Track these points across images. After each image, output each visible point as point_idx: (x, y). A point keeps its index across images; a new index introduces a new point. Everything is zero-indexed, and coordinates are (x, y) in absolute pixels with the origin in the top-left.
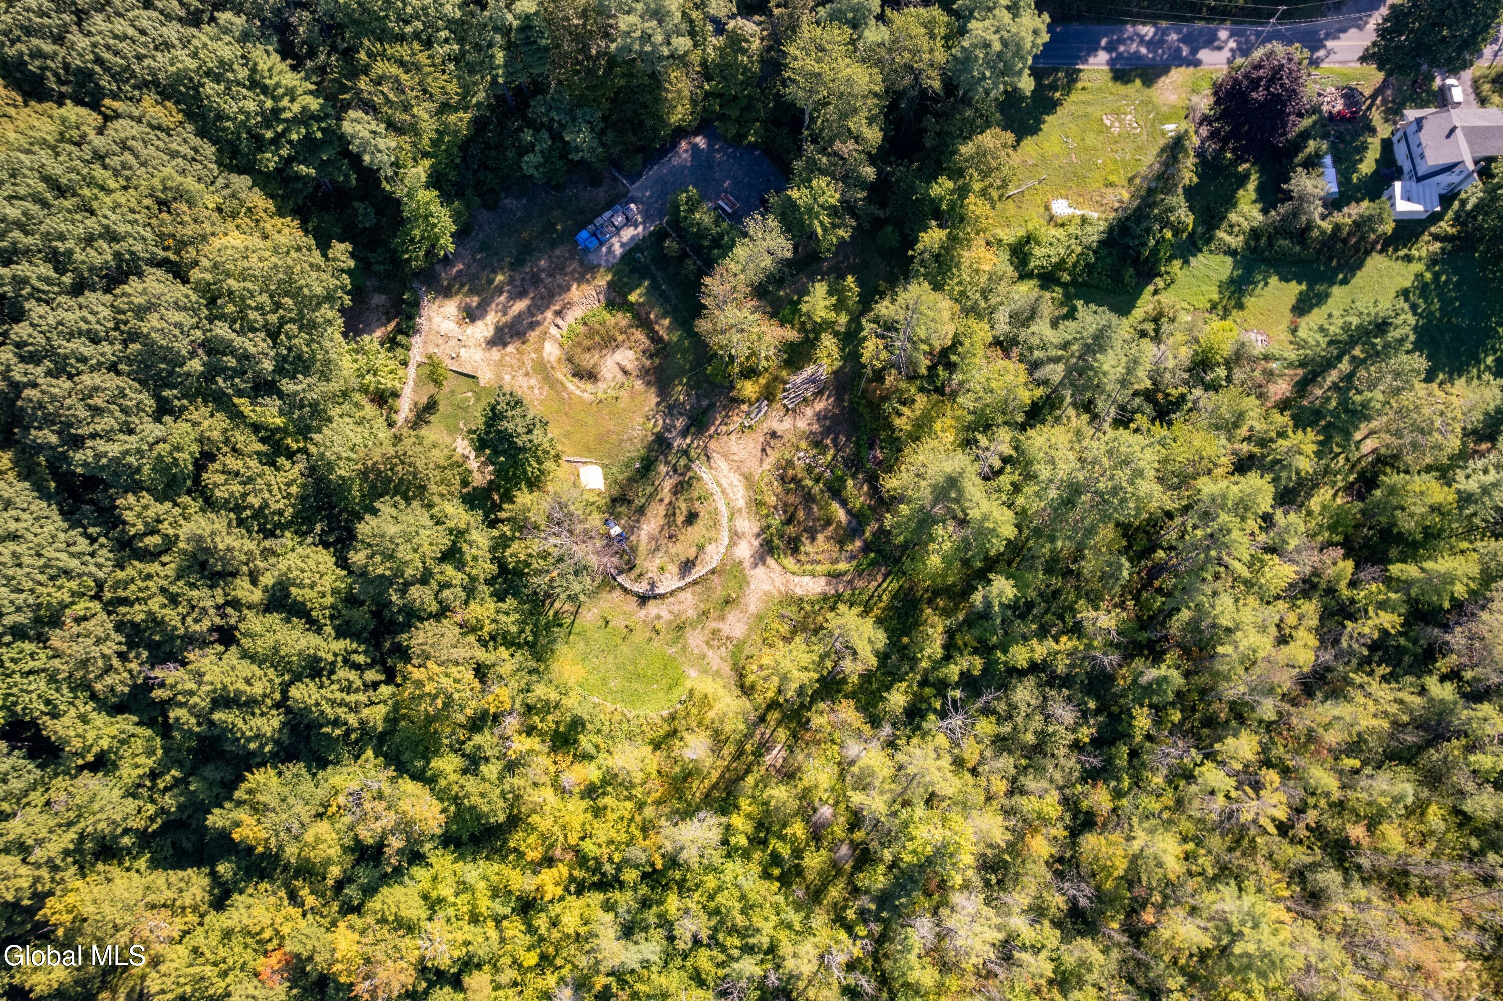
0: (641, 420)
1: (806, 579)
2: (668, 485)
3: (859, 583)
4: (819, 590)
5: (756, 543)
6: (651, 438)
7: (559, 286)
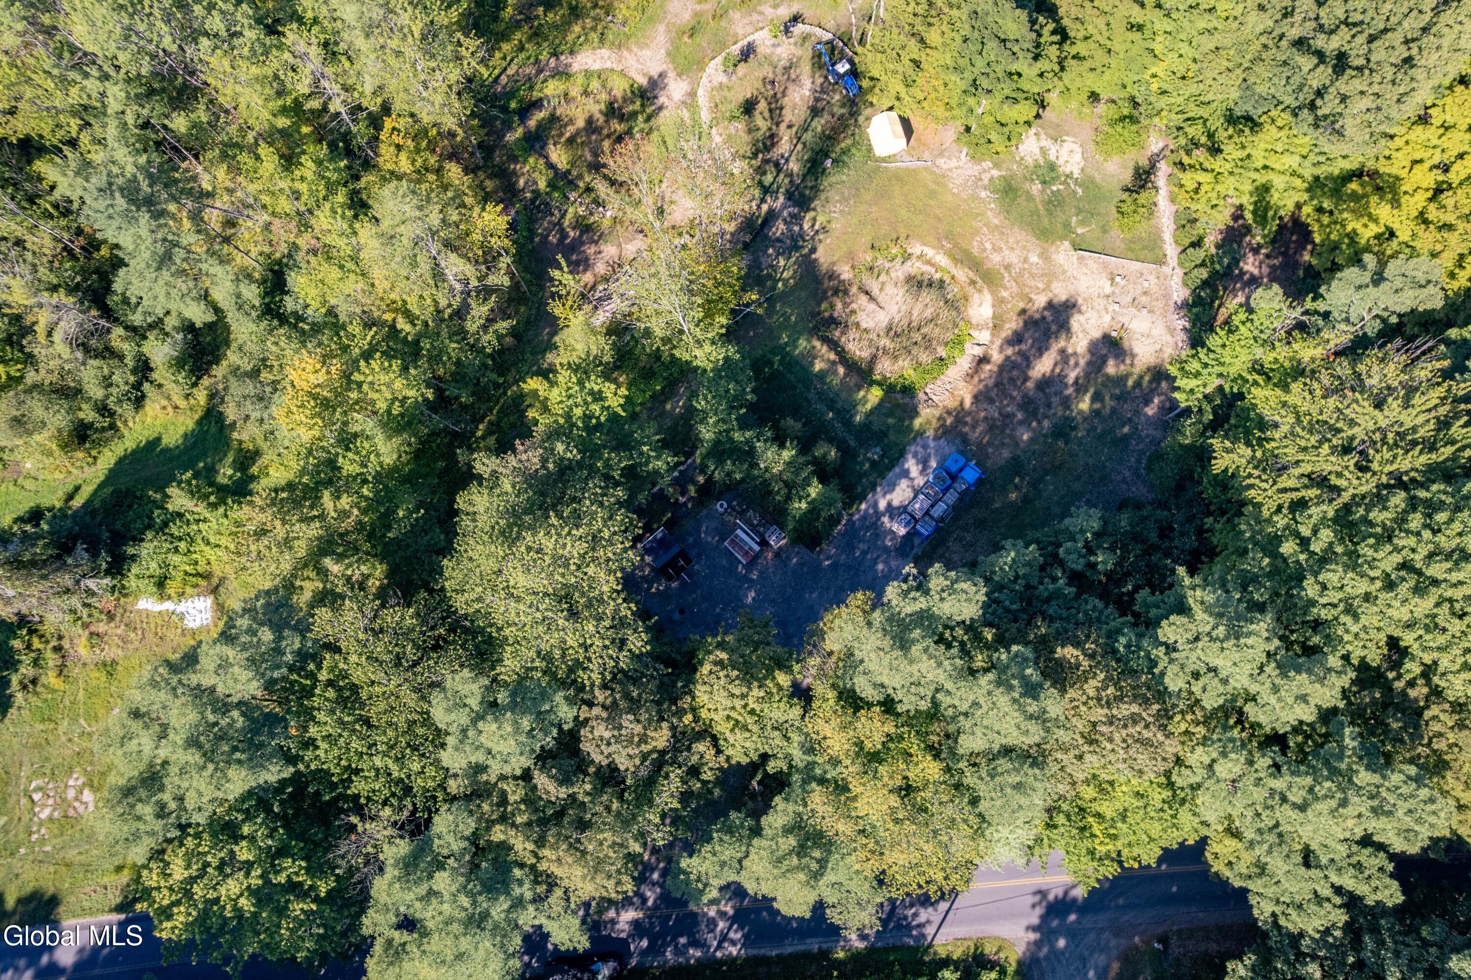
0: (833, 225)
1: (596, 66)
2: (784, 146)
3: (530, 70)
4: (579, 57)
5: (662, 100)
6: (816, 203)
7: (991, 401)
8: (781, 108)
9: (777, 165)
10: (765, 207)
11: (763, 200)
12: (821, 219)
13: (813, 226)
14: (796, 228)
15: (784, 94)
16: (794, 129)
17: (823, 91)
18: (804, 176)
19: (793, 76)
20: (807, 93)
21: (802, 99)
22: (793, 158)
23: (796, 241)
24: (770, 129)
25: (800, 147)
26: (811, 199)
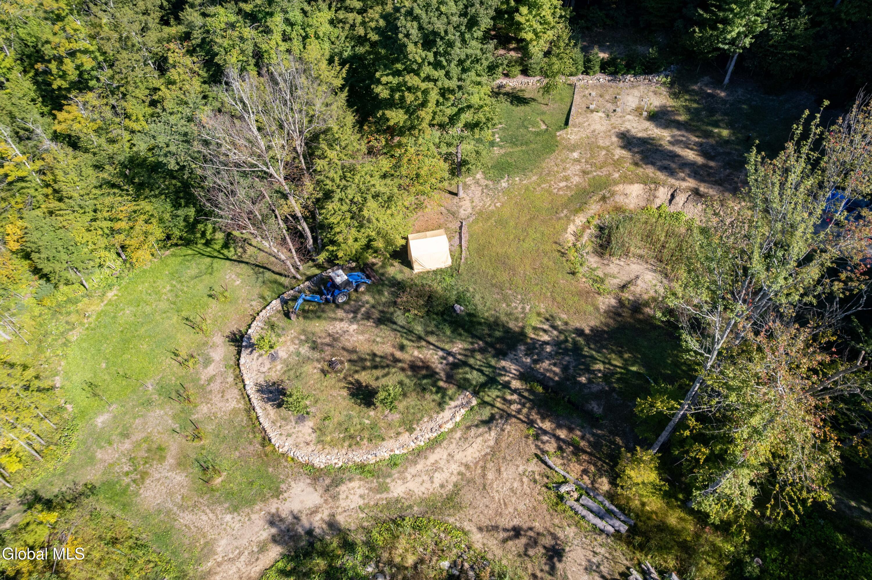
0: (542, 309)
8: (375, 355)
9: (455, 366)
10: (516, 384)
11: (506, 385)
12: (535, 321)
13: (545, 331)
14: (548, 349)
15: (353, 351)
16: (405, 342)
17: (355, 312)
18: (474, 336)
19: (327, 340)
20: (355, 327)
21: (363, 333)
22: (447, 347)
23: (566, 350)
24: (403, 369)
25: (432, 339)
26: (507, 331)
